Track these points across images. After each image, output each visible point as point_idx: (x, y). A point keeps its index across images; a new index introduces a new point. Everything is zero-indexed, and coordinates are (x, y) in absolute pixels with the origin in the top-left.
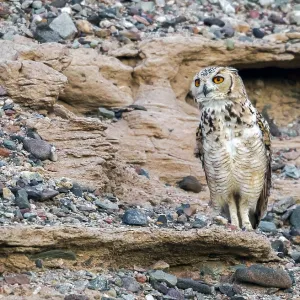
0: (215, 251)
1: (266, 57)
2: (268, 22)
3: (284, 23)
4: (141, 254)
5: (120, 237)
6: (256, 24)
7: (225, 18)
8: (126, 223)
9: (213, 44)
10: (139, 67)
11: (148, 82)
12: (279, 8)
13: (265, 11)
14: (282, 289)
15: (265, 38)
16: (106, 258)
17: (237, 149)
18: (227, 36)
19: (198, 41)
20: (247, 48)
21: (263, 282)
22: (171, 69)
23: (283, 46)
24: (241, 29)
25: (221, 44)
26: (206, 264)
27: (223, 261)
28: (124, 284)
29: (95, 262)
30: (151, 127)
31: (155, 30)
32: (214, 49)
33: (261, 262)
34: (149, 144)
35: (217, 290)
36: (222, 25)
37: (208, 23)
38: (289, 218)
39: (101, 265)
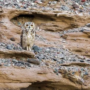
0: (24, 55)
1: (27, 13)
2: (26, 5)
3: (30, 6)
4: (10, 55)
5: (7, 52)
6: (24, 5)
7: (18, 4)
8: (7, 49)
9: (17, 10)
10: (2, 14)
11: (4, 17)
12: (28, 2)
13: (25, 3)
14: (38, 64)
15: (27, 9)
16: (3, 56)
17: (30, 37)
18: (19, 8)
19: (14, 9)
20: (23, 11)
21: (34, 63)
22: (8, 14)
23: (30, 11)
24: (21, 6)
25: (18, 10)
26: (21, 58)
27: (25, 57)
28: (8, 62)
29: (1, 56)
30: (5, 27)
31: (5, 6)
32: (17, 11)
33: (32, 58)
34: (5, 30)
35: (25, 64)
36: (18, 5)
37: (15, 5)
38: (34, 48)
39: (2, 57)
